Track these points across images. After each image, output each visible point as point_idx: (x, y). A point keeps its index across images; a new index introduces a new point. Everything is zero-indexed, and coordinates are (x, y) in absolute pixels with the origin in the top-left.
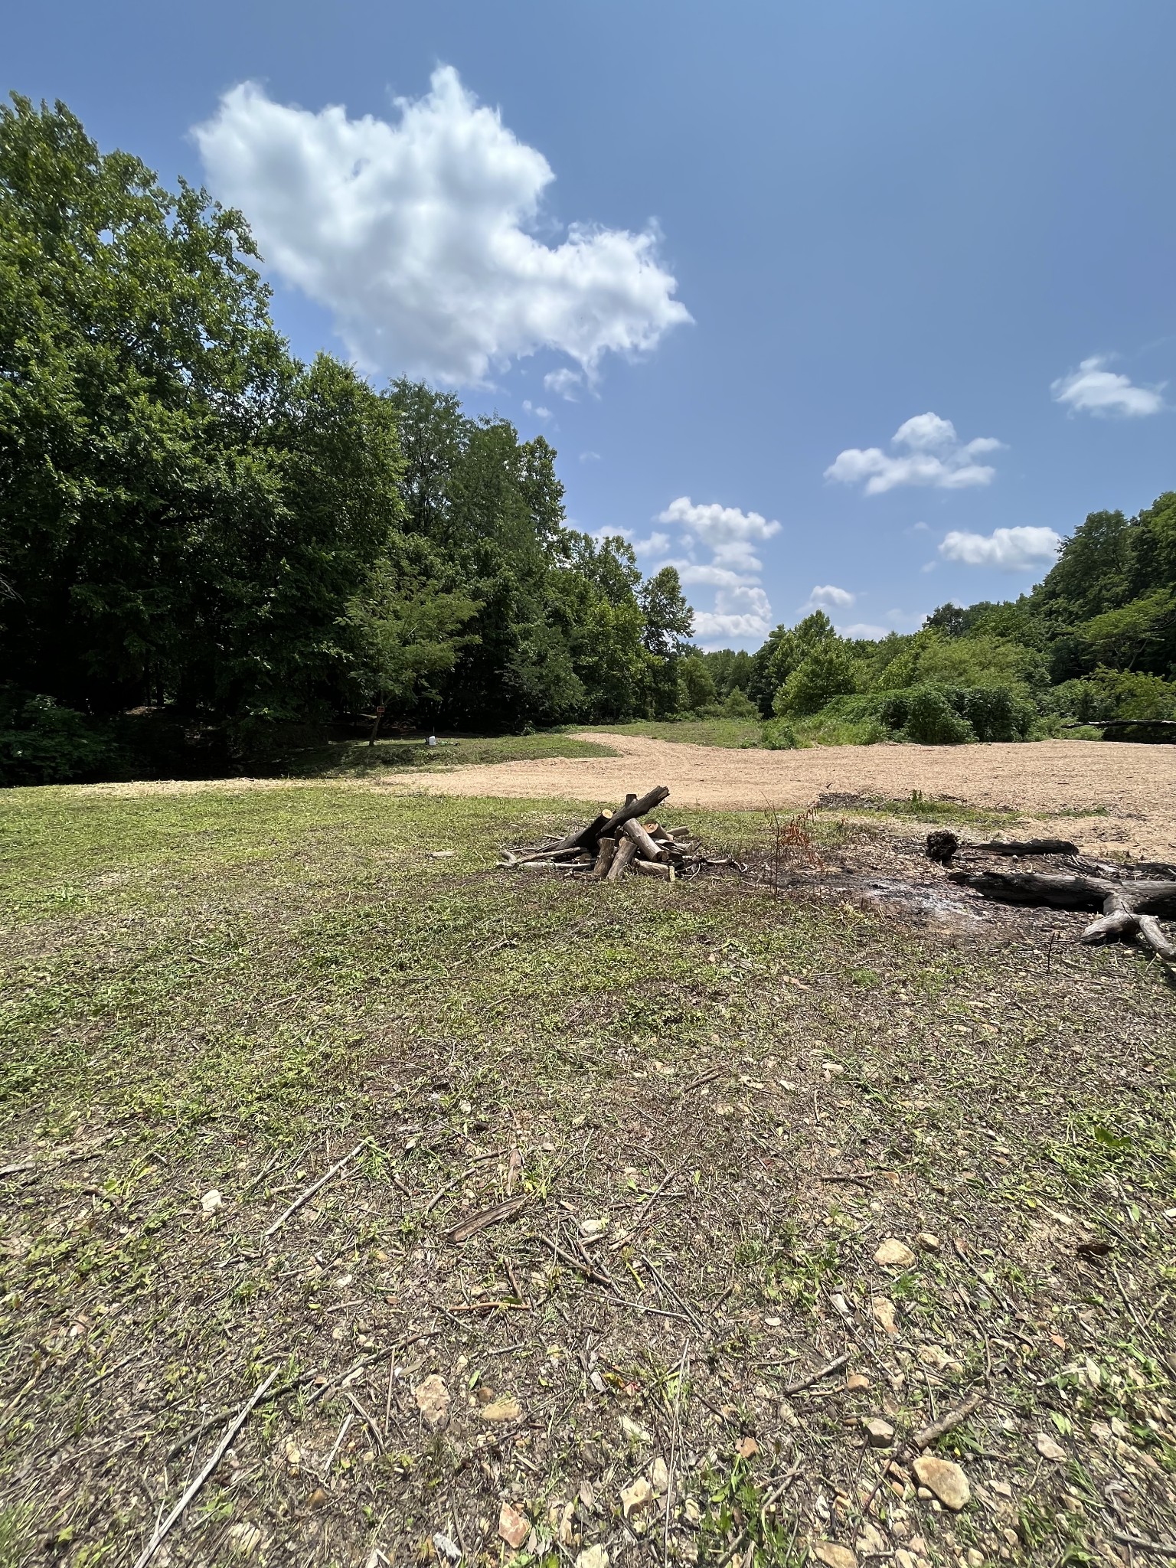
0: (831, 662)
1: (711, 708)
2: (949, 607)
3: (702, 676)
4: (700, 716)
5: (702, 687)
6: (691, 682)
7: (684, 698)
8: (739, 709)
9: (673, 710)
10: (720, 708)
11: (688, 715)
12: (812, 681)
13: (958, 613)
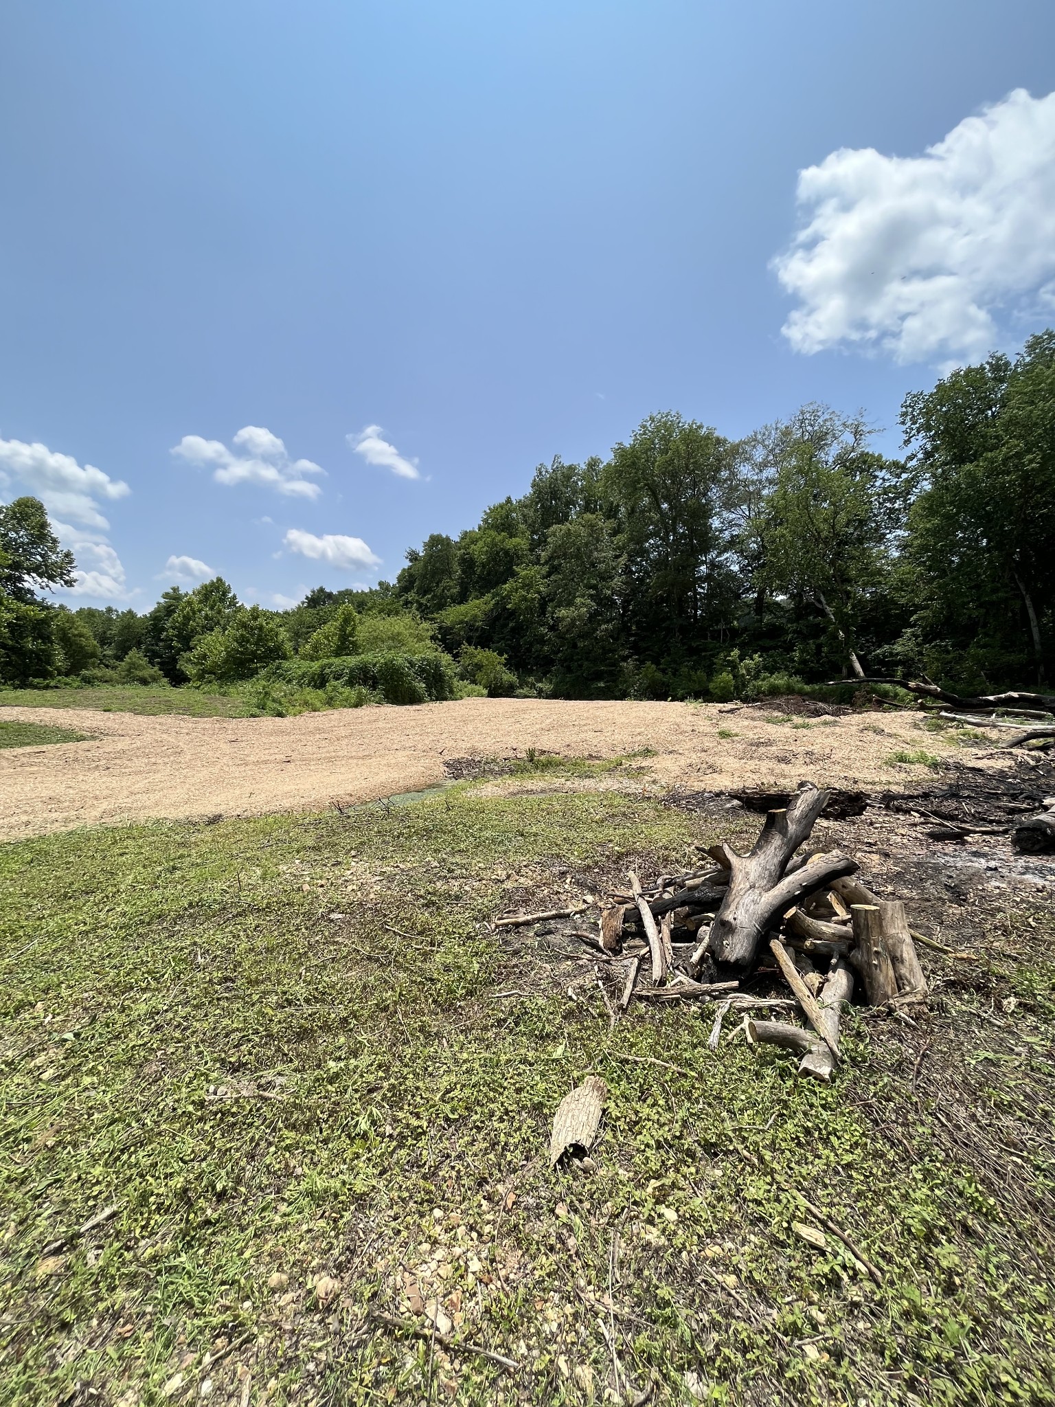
0: (261, 628)
1: (97, 672)
2: (322, 590)
3: (81, 635)
4: (88, 681)
5: (82, 647)
6: (66, 640)
7: (60, 659)
8: (140, 674)
9: (45, 675)
10: (109, 673)
11: (68, 680)
12: (242, 646)
13: (330, 595)
